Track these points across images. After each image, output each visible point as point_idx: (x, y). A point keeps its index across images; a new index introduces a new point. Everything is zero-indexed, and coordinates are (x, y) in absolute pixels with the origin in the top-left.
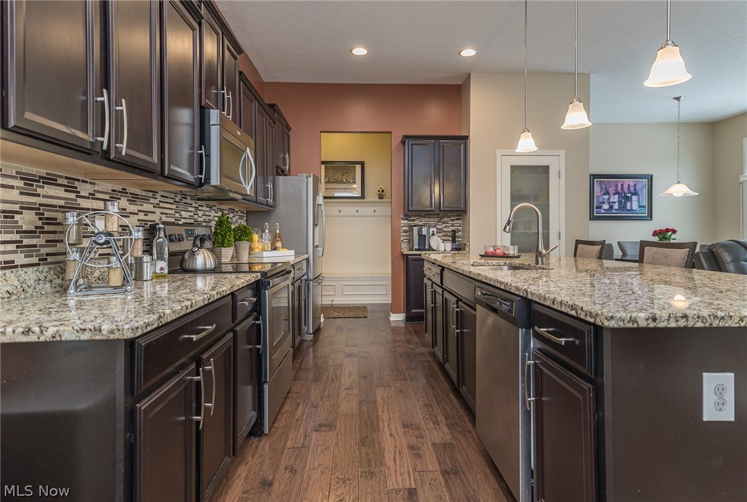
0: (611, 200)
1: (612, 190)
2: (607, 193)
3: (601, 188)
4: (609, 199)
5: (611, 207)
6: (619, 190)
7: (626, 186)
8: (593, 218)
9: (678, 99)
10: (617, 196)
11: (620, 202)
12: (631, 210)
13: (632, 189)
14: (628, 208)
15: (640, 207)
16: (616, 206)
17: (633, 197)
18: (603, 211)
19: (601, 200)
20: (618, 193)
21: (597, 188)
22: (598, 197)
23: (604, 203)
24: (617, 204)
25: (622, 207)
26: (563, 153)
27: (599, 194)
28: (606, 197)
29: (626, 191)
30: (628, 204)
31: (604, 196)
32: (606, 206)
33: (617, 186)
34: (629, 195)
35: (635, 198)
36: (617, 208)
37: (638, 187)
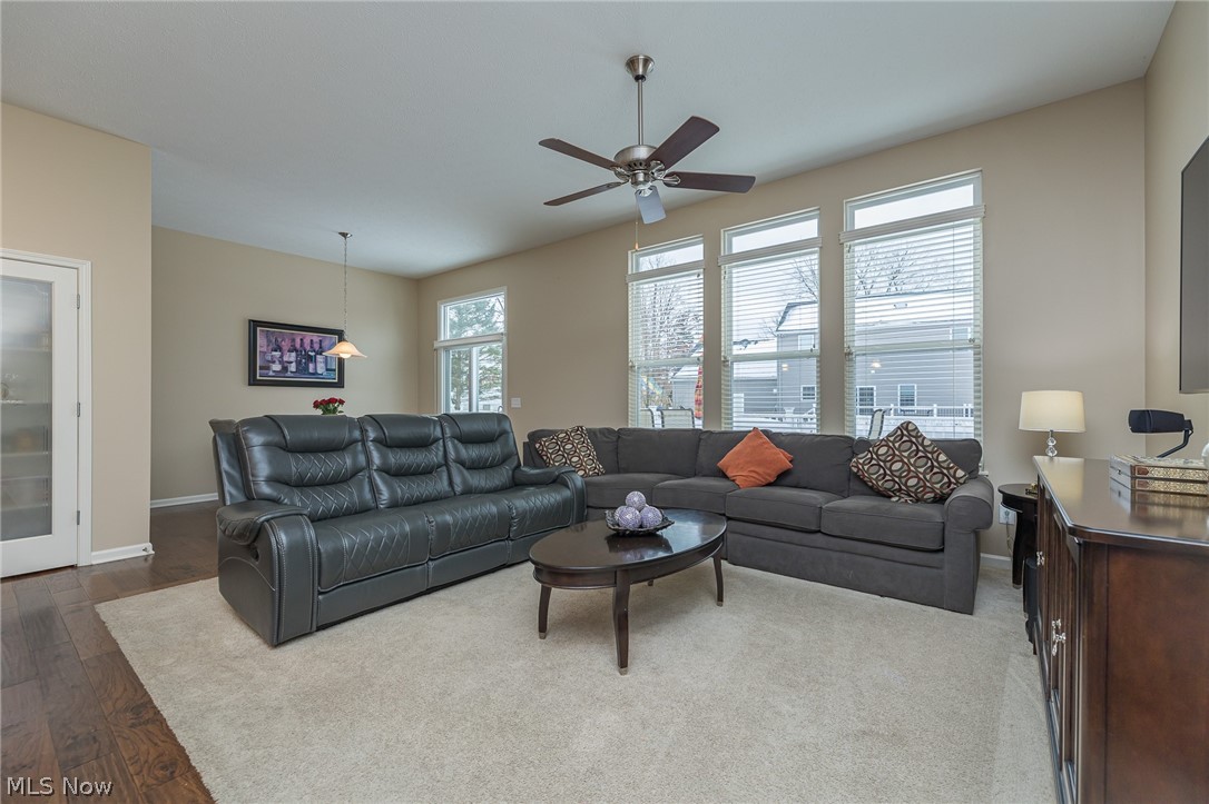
0: (285, 359)
1: (286, 345)
2: (278, 348)
3: (269, 341)
4: (281, 357)
5: (285, 369)
6: (298, 346)
7: (307, 342)
8: (253, 381)
9: (344, 235)
10: (294, 354)
11: (298, 363)
12: (315, 374)
13: (316, 347)
14: (311, 371)
15: (327, 370)
16: (293, 367)
17: (318, 356)
18: (271, 373)
19: (269, 358)
20: (296, 350)
21: (261, 341)
22: (264, 353)
23: (274, 362)
24: (294, 365)
25: (302, 369)
26: (86, 268)
27: (264, 349)
28: (277, 354)
29: (308, 348)
30: (311, 366)
31: (274, 353)
32: (277, 367)
33: (293, 340)
34: (313, 354)
35: (320, 358)
36: (294, 370)
37: (325, 344)
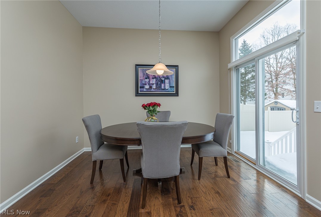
0: (151, 82)
1: (151, 76)
2: (148, 78)
3: (144, 74)
4: (149, 81)
5: (151, 87)
10: (155, 80)
11: (157, 84)
12: (165, 89)
14: (162, 88)
15: (170, 87)
16: (154, 87)
17: (166, 80)
18: (145, 90)
19: (144, 82)
20: (156, 78)
21: (140, 74)
22: (142, 80)
23: (146, 84)
24: (155, 85)
25: (159, 87)
27: (142, 78)
28: (147, 80)
30: (163, 85)
31: (146, 80)
32: (147, 87)
34: (163, 79)
35: (167, 81)
